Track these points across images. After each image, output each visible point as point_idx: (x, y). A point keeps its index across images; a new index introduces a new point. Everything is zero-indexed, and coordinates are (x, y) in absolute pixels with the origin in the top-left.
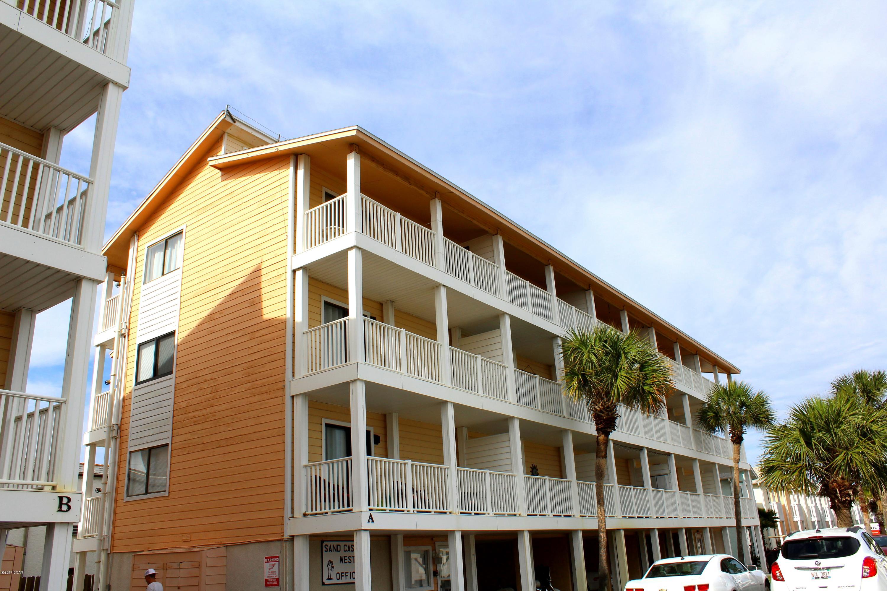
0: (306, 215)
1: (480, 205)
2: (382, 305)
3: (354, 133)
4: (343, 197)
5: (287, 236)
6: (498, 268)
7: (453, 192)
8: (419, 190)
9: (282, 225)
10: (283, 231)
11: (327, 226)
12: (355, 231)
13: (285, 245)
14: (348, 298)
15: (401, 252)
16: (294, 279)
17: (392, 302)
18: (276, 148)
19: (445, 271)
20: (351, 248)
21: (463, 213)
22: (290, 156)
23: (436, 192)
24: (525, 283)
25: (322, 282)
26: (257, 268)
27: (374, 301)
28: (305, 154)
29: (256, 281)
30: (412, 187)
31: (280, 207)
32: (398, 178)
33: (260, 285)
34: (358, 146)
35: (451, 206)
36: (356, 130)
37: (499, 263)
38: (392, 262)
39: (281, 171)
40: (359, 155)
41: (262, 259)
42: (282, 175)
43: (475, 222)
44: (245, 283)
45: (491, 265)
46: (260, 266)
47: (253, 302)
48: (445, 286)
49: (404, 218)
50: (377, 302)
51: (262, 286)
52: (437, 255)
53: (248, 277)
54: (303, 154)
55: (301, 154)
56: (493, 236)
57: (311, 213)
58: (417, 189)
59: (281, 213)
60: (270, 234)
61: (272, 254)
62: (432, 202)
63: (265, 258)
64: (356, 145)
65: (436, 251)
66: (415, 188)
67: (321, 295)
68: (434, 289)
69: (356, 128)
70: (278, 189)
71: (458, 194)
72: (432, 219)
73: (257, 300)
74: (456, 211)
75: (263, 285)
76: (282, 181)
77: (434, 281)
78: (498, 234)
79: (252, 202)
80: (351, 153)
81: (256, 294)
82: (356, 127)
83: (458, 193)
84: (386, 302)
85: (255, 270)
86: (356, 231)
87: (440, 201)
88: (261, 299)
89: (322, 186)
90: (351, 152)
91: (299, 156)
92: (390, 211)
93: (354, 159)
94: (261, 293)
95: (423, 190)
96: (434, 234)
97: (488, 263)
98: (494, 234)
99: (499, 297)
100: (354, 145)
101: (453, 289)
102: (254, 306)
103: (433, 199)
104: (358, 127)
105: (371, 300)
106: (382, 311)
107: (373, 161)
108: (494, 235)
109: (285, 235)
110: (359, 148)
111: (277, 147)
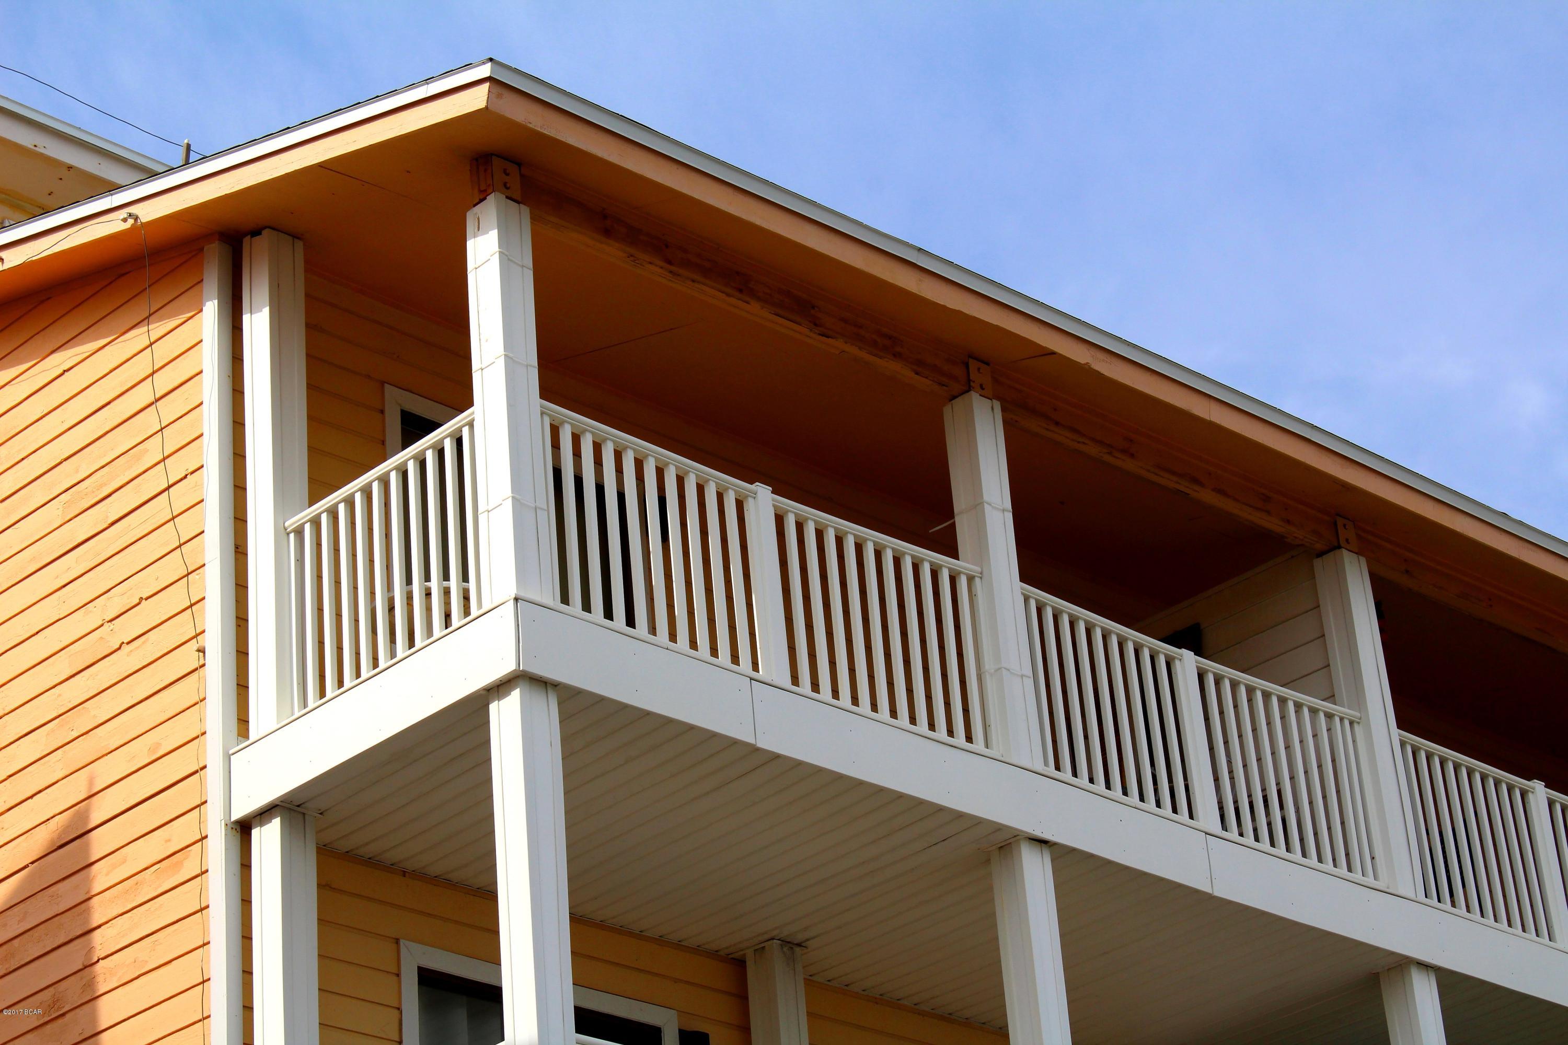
0: (292, 536)
1: (1214, 406)
2: (738, 964)
3: (476, 100)
4: (460, 430)
5: (202, 650)
6: (1351, 723)
7: (1053, 353)
8: (872, 359)
9: (176, 598)
10: (181, 628)
11: (409, 581)
12: (516, 600)
13: (197, 699)
14: (496, 932)
15: (786, 681)
16: (245, 866)
17: (792, 946)
18: (123, 213)
19: (1040, 767)
20: (499, 688)
21: (1132, 456)
22: (202, 249)
23: (972, 362)
24: (1524, 794)
25: (404, 873)
26: (67, 828)
27: (696, 950)
28: (269, 227)
29: (67, 895)
30: (838, 345)
31: (159, 510)
32: (755, 308)
33: (88, 911)
34: (519, 164)
35: (1057, 424)
36: (486, 86)
37: (1359, 699)
38: (735, 742)
39: (158, 328)
40: (526, 210)
41: (91, 782)
42: (164, 351)
43: (1207, 496)
44: (16, 909)
45: (1314, 711)
46: (84, 816)
47: (55, 1002)
48: (1043, 842)
49: (794, 509)
50: (714, 955)
51: (96, 920)
52: (990, 684)
53: (30, 877)
54: (265, 232)
55: (256, 232)
56: (1318, 563)
57: (316, 522)
58: (863, 355)
59: (166, 538)
60: (126, 649)
61: (140, 752)
62: (952, 415)
63: (106, 772)
64: (498, 156)
65: (989, 665)
66: (853, 350)
67: (397, 941)
68: (988, 861)
69: (487, 74)
70: (149, 420)
71: (1083, 361)
72: (960, 501)
73: (72, 992)
74: (1092, 450)
75: (99, 911)
76: (164, 382)
77: (978, 822)
78: (1339, 547)
79: (37, 494)
80: (481, 201)
81: (68, 961)
82: (485, 71)
83: (1080, 355)
84: (760, 951)
85: (59, 837)
86: (522, 594)
87: (997, 405)
88: (91, 984)
89: (383, 383)
90: (485, 199)
91: (247, 240)
92: (715, 479)
93: (496, 231)
94: (91, 950)
95: (897, 356)
96: (971, 579)
97: (1291, 705)
98: (1319, 546)
99: (1370, 880)
100: (496, 161)
101: (1092, 856)
102: (60, 1021)
103: (954, 397)
104: (497, 68)
105: (678, 946)
106: (742, 997)
107: (607, 233)
108: (1320, 554)
109: (193, 645)
110: (522, 176)
111: (132, 209)
